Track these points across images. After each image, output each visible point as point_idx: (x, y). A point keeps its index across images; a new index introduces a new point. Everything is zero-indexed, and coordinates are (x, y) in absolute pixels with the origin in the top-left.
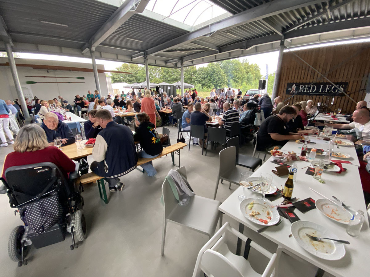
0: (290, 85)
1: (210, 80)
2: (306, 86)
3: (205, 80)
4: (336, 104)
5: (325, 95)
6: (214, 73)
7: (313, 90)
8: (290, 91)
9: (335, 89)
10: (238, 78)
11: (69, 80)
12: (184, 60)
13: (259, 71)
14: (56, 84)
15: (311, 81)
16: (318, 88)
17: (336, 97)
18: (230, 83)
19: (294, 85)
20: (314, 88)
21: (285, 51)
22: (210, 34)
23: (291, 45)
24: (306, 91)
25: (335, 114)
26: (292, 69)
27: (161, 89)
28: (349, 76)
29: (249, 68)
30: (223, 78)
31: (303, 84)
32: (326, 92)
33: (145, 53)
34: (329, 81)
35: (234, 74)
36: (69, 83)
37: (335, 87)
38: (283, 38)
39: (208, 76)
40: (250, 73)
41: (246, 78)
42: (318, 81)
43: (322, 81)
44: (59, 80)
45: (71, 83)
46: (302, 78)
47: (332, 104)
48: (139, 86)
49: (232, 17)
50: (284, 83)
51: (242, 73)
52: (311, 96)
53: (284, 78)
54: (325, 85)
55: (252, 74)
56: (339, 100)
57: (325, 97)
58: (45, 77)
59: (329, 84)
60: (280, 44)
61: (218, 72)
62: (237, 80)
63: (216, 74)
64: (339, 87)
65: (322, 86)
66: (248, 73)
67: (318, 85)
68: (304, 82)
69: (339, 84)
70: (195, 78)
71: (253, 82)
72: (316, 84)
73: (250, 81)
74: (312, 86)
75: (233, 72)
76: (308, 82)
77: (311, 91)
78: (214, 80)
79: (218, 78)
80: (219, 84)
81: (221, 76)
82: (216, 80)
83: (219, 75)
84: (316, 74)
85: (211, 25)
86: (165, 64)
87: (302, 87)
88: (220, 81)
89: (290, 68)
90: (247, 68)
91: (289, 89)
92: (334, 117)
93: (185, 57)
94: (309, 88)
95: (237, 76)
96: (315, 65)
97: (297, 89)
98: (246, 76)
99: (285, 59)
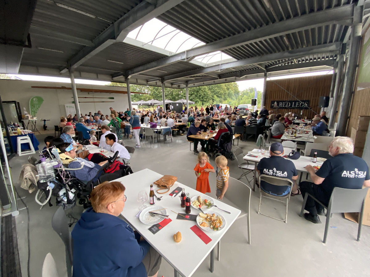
0: (273, 102)
1: (196, 96)
2: (284, 103)
3: (192, 96)
4: (304, 114)
5: (296, 109)
6: (200, 90)
7: (288, 106)
8: (273, 106)
9: (302, 104)
10: (220, 94)
11: (103, 100)
12: (189, 83)
13: (237, 87)
14: (94, 103)
15: (286, 100)
16: (291, 105)
17: (303, 110)
18: (214, 98)
19: (276, 102)
20: (288, 104)
21: (268, 79)
22: (221, 70)
23: (271, 75)
24: (284, 106)
25: (303, 119)
26: (273, 91)
27: (171, 105)
28: (310, 96)
29: (229, 86)
30: (208, 94)
31: (281, 101)
32: (297, 106)
33: (162, 79)
34: (298, 100)
35: (217, 91)
36: (103, 102)
37: (302, 103)
38: (266, 71)
39: (195, 92)
40: (230, 89)
41: (227, 94)
42: (291, 100)
43: (293, 100)
44: (96, 100)
45: (105, 102)
46: (280, 97)
47: (301, 114)
48: (148, 103)
49: (237, 61)
50: (269, 102)
51: (224, 90)
52: (287, 110)
53: (269, 98)
54: (295, 102)
55: (232, 90)
56: (305, 112)
57: (296, 110)
58: (86, 98)
59: (298, 101)
60: (264, 75)
61: (204, 89)
62: (220, 95)
63: (202, 90)
64: (304, 103)
65: (293, 103)
66: (228, 89)
67: (291, 102)
68: (282, 100)
69: (304, 101)
70: (183, 94)
71: (233, 97)
72: (290, 101)
73: (231, 97)
74: (287, 103)
75: (216, 88)
76: (284, 100)
77: (287, 106)
78: (200, 96)
79: (204, 95)
80: (205, 100)
81: (206, 92)
82: (202, 96)
83: (204, 91)
84: (289, 96)
85: (222, 64)
86: (171, 86)
87: (281, 103)
88: (206, 97)
89: (272, 91)
90: (227, 85)
91: (272, 105)
92: (303, 121)
93: (190, 81)
94: (286, 104)
95: (220, 92)
96: (288, 90)
97: (278, 105)
98: (227, 92)
99: (268, 85)
